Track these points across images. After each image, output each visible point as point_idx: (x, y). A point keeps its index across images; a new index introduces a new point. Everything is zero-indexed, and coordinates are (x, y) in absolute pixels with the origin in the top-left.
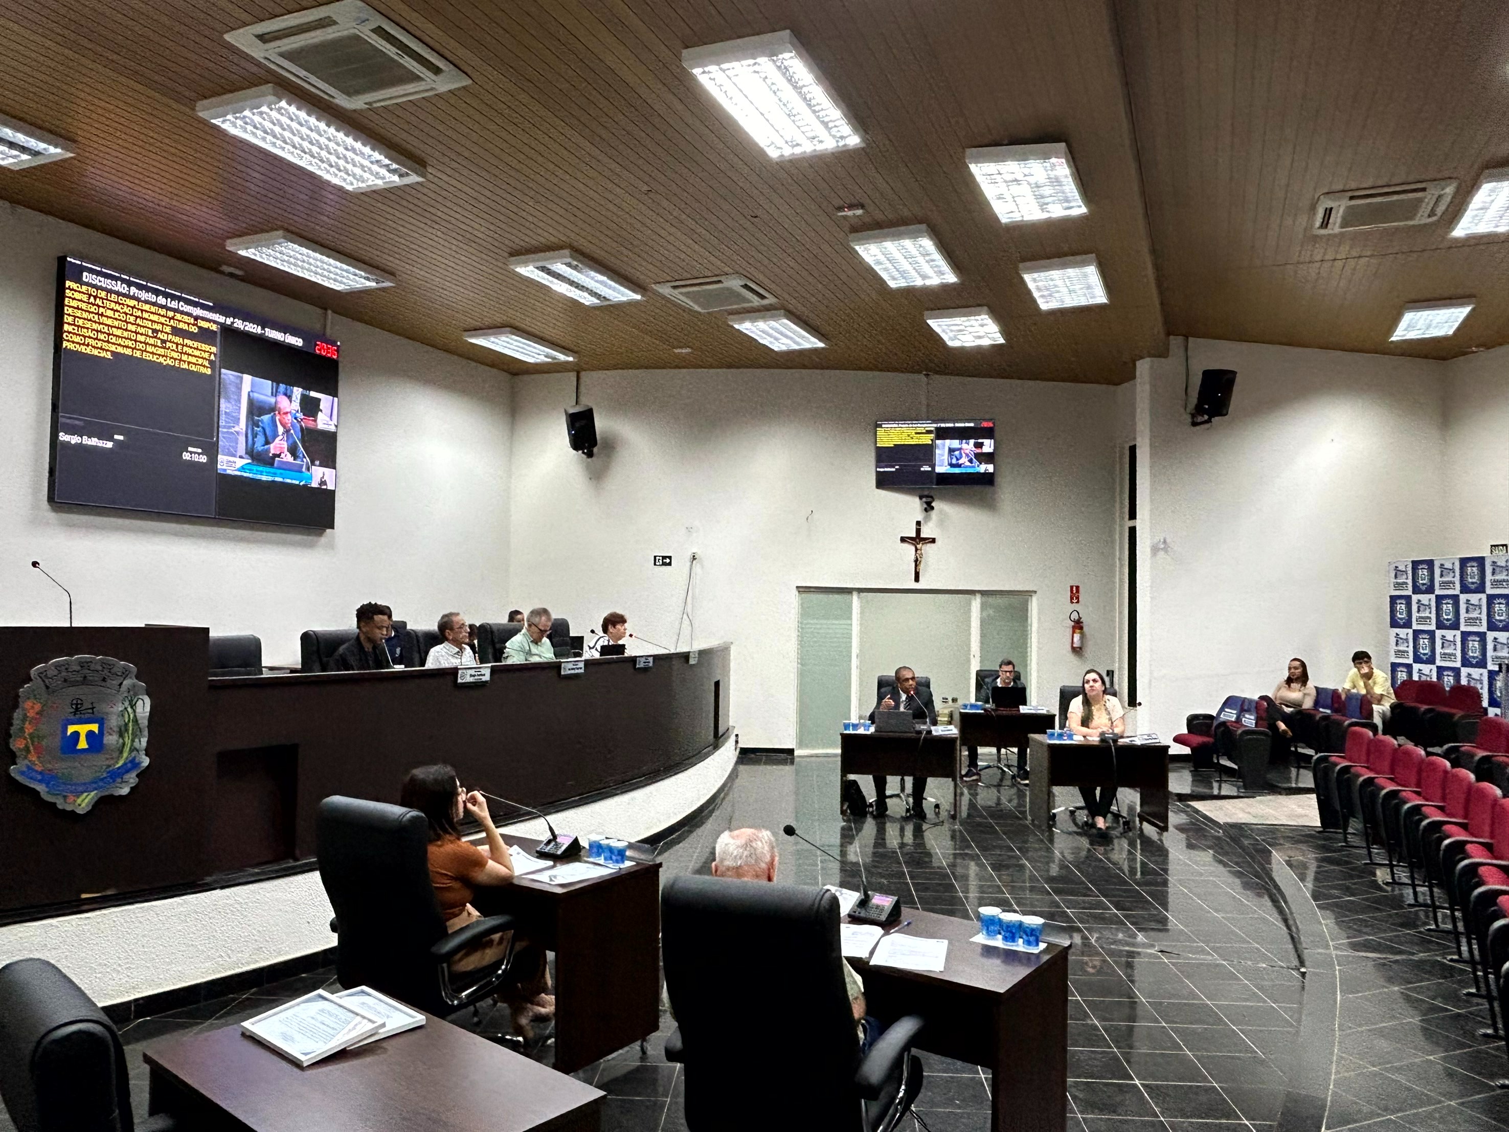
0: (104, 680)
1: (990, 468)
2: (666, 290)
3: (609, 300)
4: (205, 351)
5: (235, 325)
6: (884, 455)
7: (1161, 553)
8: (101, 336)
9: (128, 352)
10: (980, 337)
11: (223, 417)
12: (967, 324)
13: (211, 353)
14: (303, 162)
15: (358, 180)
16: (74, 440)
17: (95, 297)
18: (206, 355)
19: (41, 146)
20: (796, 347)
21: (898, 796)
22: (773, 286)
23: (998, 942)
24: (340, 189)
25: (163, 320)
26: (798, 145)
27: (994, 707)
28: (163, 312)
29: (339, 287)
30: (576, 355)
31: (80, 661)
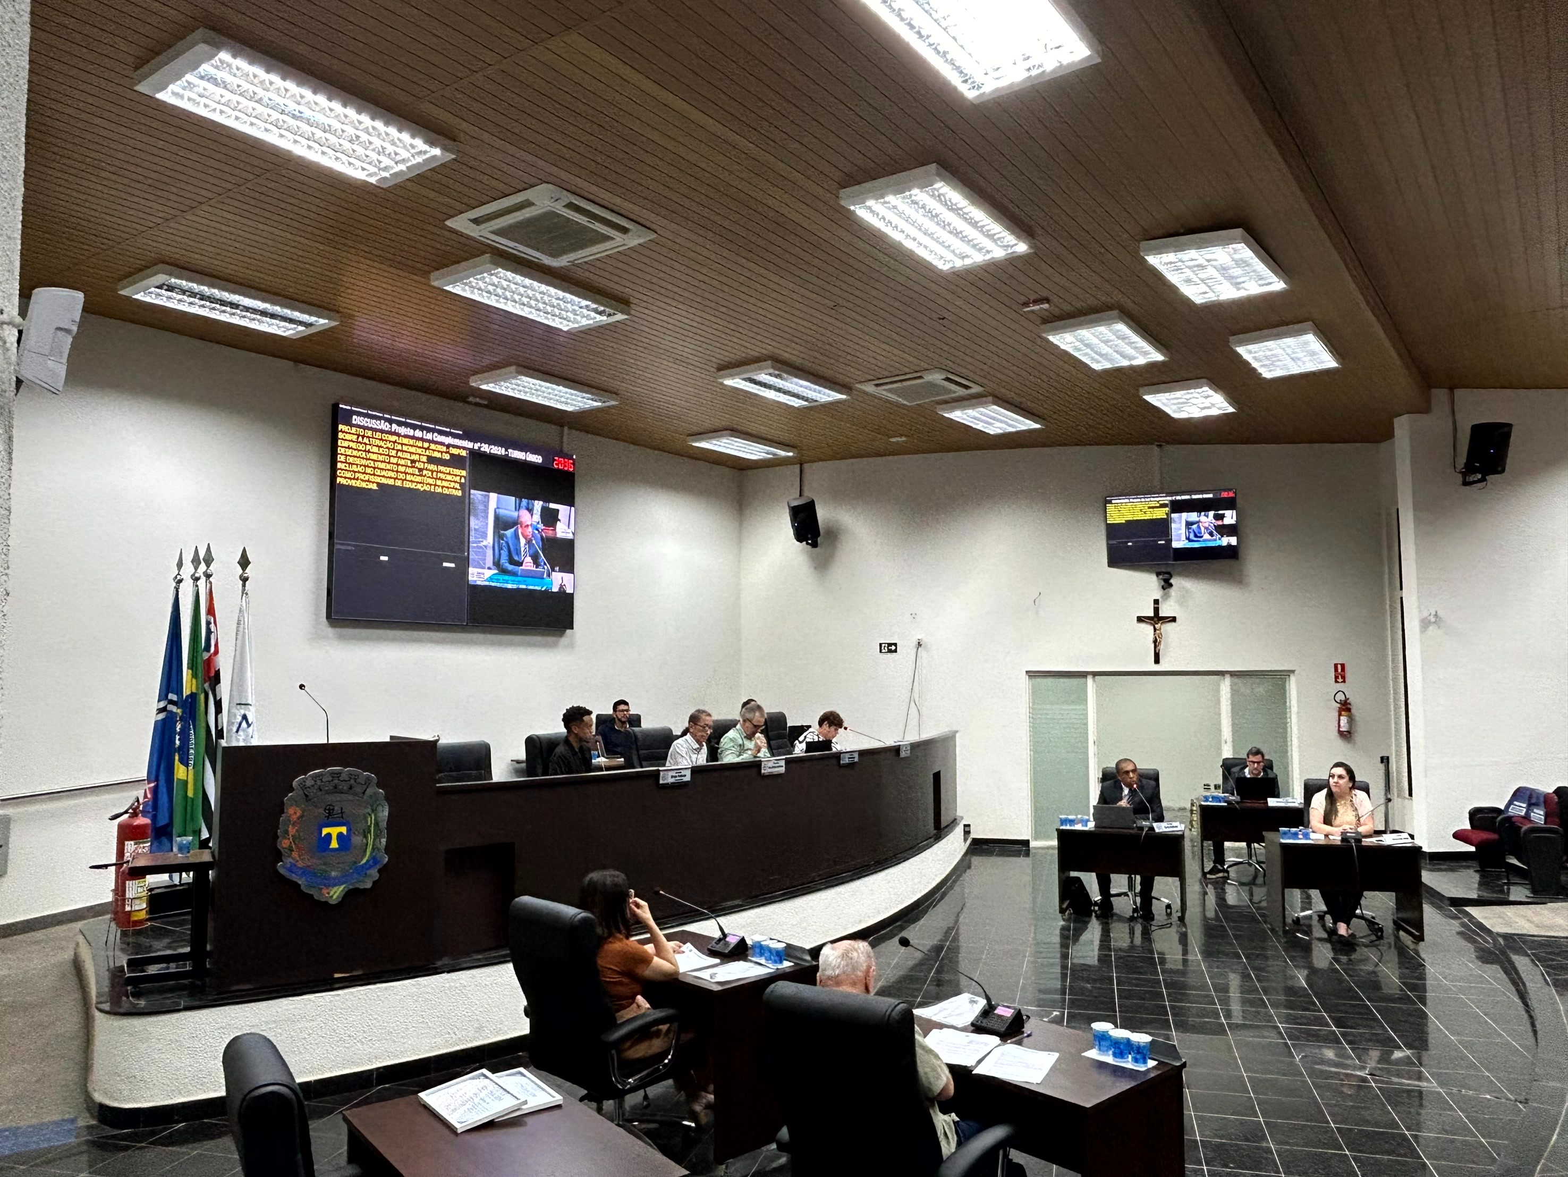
0: (351, 788)
1: (1233, 541)
2: (869, 388)
3: (814, 401)
4: (456, 475)
5: (482, 449)
6: (1113, 531)
7: (1431, 628)
8: (369, 470)
9: (391, 482)
10: (1205, 408)
11: (472, 533)
12: (1188, 396)
13: (461, 477)
14: (525, 312)
15: (572, 322)
17: (363, 437)
18: (458, 479)
19: (313, 319)
20: (1012, 430)
21: (1126, 894)
22: (975, 376)
23: (1109, 1059)
24: (559, 330)
25: (419, 451)
26: (967, 256)
28: (420, 444)
29: (570, 408)
30: (796, 451)
31: (332, 773)
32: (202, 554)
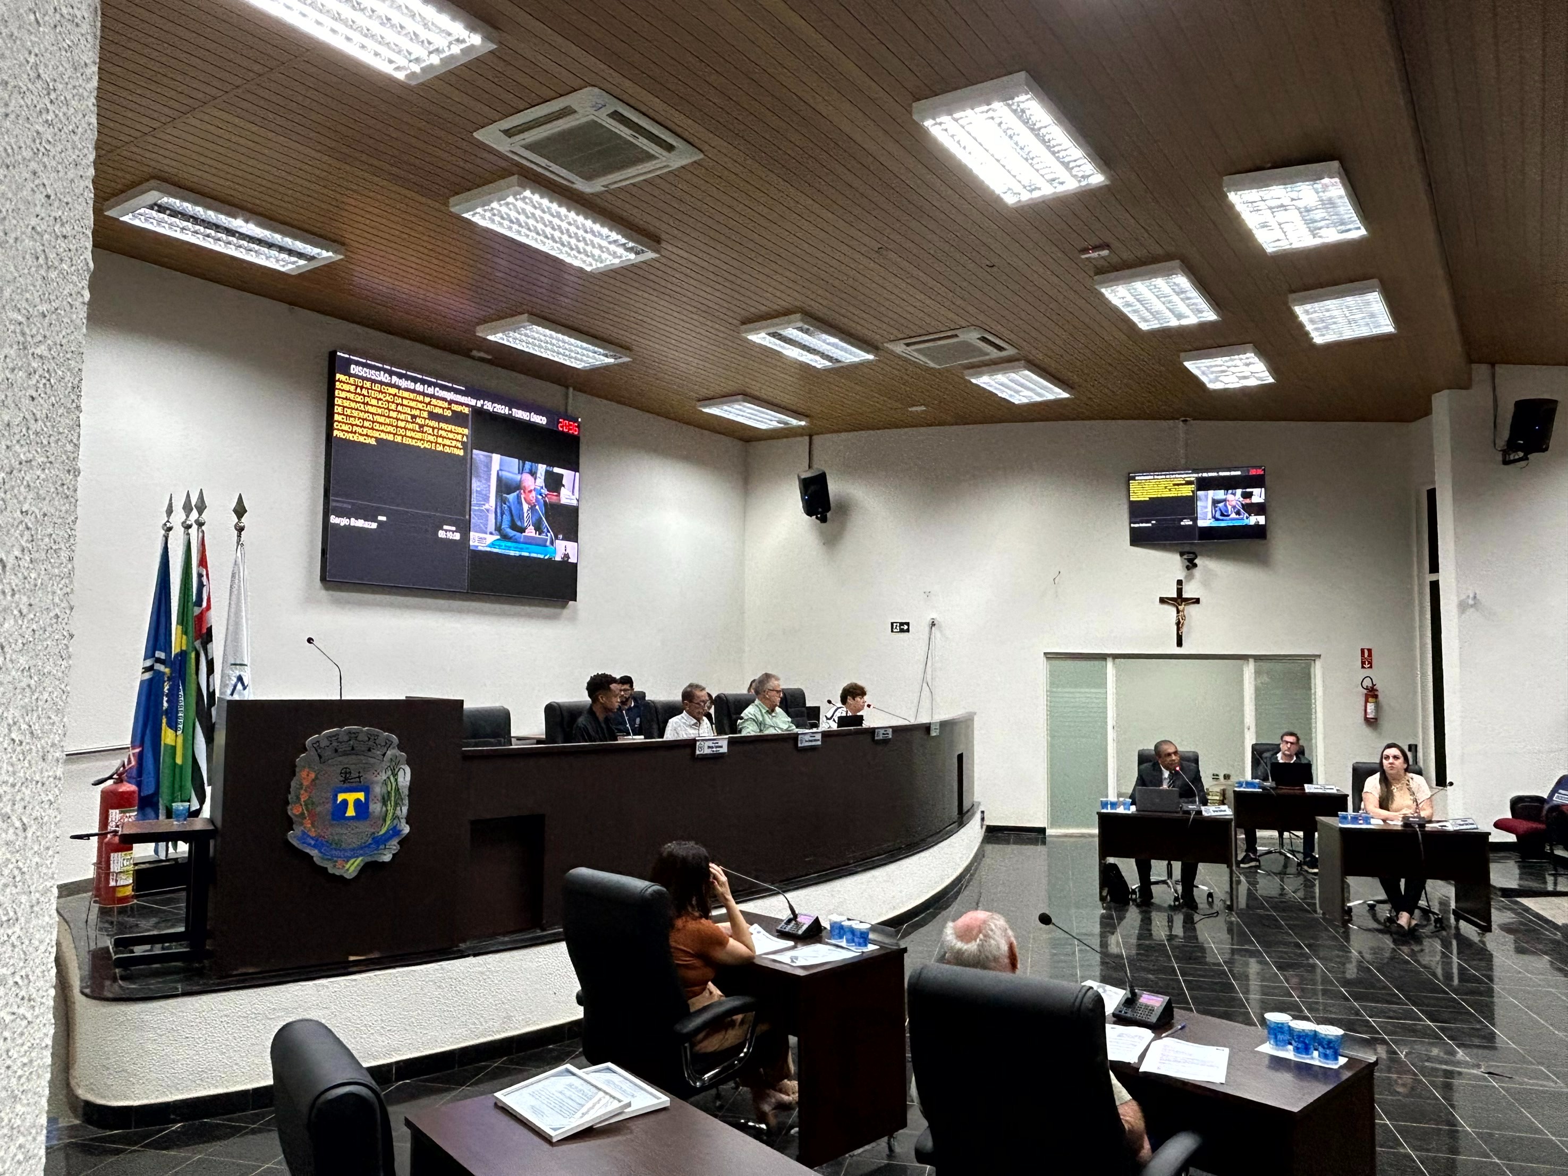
0: (369, 750)
1: (1261, 520)
2: (899, 348)
3: (840, 362)
4: (458, 434)
5: (485, 407)
6: (1138, 510)
7: (1472, 610)
8: (367, 424)
9: (390, 437)
10: (1245, 378)
11: (474, 495)
12: (1230, 364)
13: (463, 435)
14: (546, 247)
15: (596, 261)
16: (343, 522)
17: (362, 388)
18: (459, 437)
19: (315, 251)
20: (1039, 399)
21: (1164, 882)
22: (1012, 336)
23: (1289, 1053)
24: (581, 270)
25: (420, 406)
26: (1036, 189)
27: (1274, 785)
28: (421, 398)
29: (579, 365)
30: (808, 419)
31: (349, 732)
32: (194, 501)
